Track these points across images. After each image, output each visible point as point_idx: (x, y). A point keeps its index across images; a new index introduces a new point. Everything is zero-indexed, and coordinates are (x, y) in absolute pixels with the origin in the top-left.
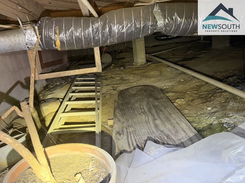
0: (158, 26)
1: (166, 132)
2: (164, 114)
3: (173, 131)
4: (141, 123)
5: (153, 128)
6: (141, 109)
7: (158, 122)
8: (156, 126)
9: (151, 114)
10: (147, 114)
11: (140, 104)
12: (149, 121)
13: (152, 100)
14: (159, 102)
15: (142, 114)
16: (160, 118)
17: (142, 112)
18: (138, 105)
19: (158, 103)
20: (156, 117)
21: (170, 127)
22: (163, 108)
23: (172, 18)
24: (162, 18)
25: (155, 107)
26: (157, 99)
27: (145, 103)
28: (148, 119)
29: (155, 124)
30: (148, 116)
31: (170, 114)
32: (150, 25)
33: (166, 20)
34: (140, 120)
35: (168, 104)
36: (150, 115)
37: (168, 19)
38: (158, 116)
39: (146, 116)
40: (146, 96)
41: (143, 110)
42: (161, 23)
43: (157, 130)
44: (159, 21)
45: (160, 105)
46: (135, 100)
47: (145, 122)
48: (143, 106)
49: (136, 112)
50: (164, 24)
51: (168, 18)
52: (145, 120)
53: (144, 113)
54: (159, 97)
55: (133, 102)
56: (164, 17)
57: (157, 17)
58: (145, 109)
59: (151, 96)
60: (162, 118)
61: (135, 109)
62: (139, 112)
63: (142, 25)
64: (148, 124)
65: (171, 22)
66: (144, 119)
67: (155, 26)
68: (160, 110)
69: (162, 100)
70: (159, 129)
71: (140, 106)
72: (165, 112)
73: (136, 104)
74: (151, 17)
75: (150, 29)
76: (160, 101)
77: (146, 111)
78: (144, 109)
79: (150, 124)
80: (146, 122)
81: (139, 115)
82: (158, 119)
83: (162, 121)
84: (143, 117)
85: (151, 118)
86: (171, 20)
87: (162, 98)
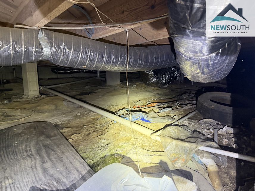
0: (44, 53)
1: (57, 175)
2: (57, 154)
3: (65, 173)
4: (24, 171)
5: (41, 174)
6: (26, 151)
7: (48, 165)
8: (45, 170)
9: (40, 156)
10: (34, 157)
11: (26, 146)
12: (36, 166)
13: (43, 138)
14: (51, 140)
15: (27, 158)
16: (50, 160)
17: (28, 156)
18: (23, 147)
19: (51, 142)
20: (46, 158)
21: (61, 168)
22: (55, 147)
23: (60, 48)
24: (48, 46)
25: (45, 146)
26: (49, 137)
27: (32, 144)
28: (35, 163)
29: (44, 167)
30: (35, 160)
31: (63, 153)
32: (33, 51)
33: (53, 48)
34: (23, 166)
35: (62, 141)
36: (37, 157)
37: (55, 48)
38: (49, 157)
39: (33, 160)
40: (35, 135)
41: (29, 153)
42: (48, 51)
43: (45, 175)
44: (44, 48)
45: (52, 144)
46: (20, 141)
47: (31, 169)
48: (30, 147)
49: (19, 156)
50: (51, 53)
51: (55, 46)
52: (30, 166)
53: (31, 156)
54: (52, 134)
55: (17, 144)
56: (51, 45)
57: (43, 44)
58: (33, 150)
59: (42, 133)
60: (53, 159)
61: (17, 153)
62: (24, 155)
63: (23, 50)
64: (35, 170)
65: (59, 52)
66: (29, 164)
67: (40, 53)
68: (52, 149)
69: (55, 138)
70: (47, 174)
71: (26, 148)
72: (58, 151)
73: (20, 145)
74: (35, 42)
75: (35, 55)
76: (53, 139)
77: (33, 153)
78: (31, 151)
79: (36, 169)
80: (32, 167)
81: (23, 161)
82: (49, 161)
83: (53, 163)
84: (29, 162)
85: (39, 161)
86: (58, 49)
87: (55, 135)
